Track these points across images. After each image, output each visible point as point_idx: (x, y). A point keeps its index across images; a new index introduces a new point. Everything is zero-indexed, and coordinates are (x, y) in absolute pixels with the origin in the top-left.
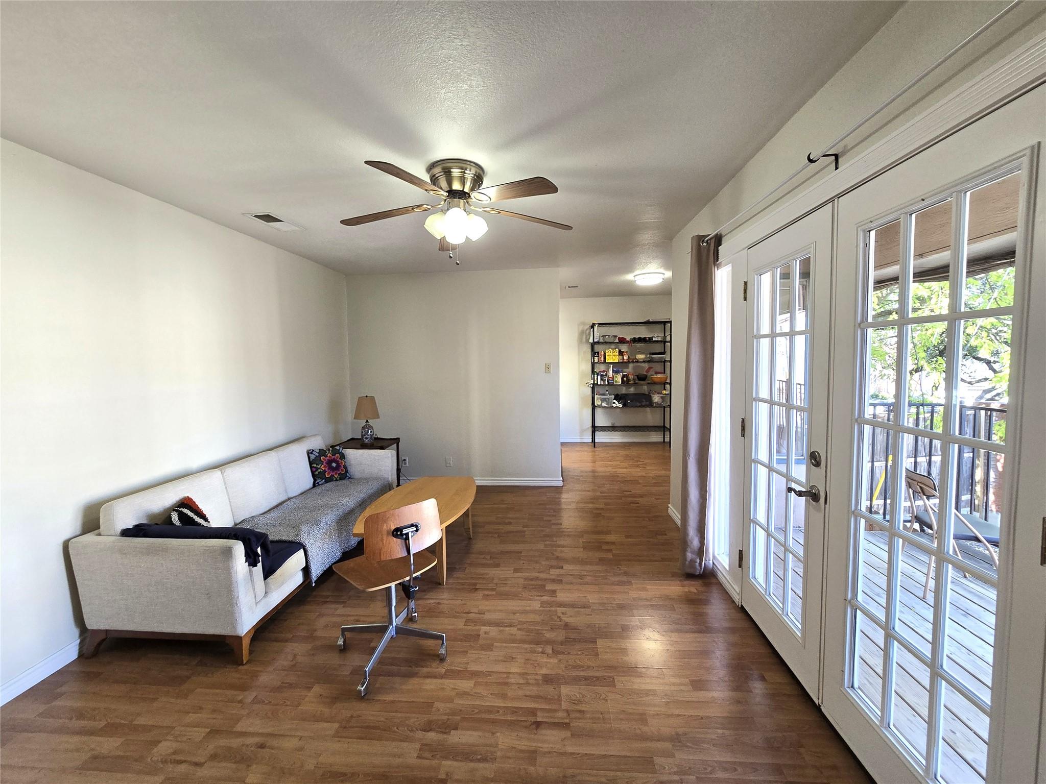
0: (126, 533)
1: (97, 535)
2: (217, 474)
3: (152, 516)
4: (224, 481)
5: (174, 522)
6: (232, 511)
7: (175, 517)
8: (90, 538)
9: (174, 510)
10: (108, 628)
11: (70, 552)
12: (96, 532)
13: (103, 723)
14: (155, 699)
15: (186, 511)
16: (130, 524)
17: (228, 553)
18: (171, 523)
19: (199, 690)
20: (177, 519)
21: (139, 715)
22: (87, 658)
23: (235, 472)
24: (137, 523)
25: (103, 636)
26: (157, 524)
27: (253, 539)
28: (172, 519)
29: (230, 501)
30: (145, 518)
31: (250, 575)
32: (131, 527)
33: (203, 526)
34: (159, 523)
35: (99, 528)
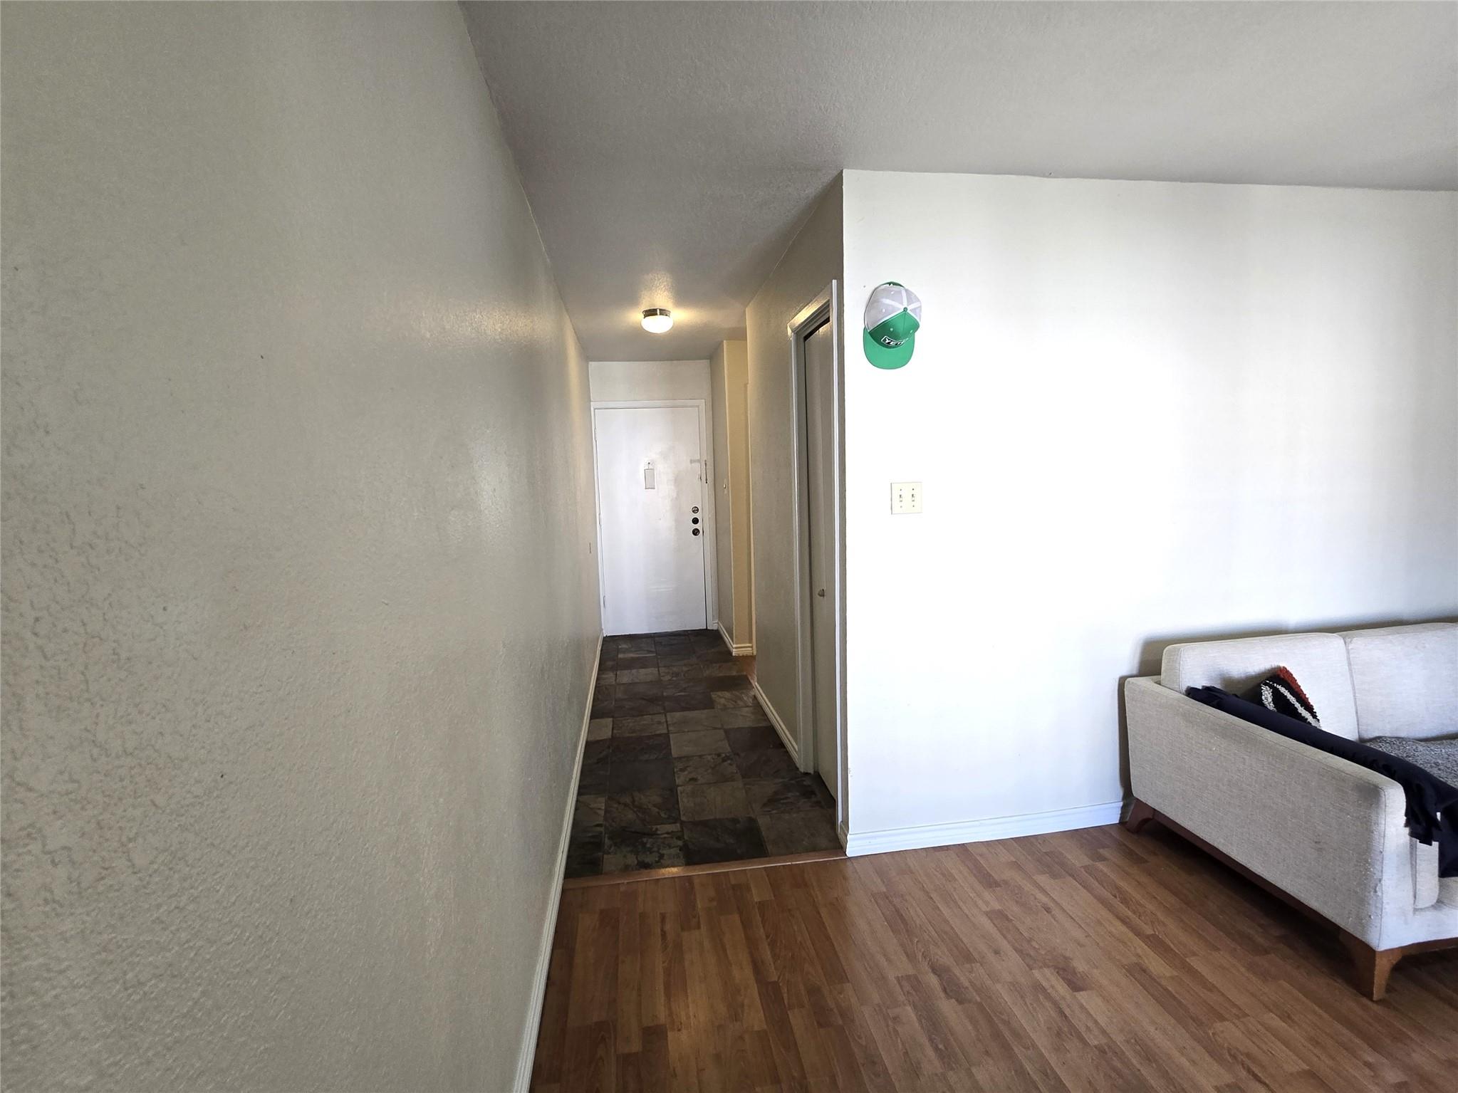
0: (1192, 693)
1: (1156, 683)
2: (1336, 641)
3: (1228, 681)
4: (1349, 659)
5: (1265, 702)
6: (1357, 713)
7: (1267, 695)
8: (1146, 683)
9: (1266, 684)
10: (1157, 808)
11: (1126, 693)
12: (1155, 677)
13: (1149, 931)
14: (1218, 949)
15: (1283, 690)
16: (1199, 684)
17: (1372, 795)
18: (1260, 703)
19: (1282, 982)
20: (1270, 700)
21: (1194, 954)
22: (1129, 830)
23: (1369, 647)
24: (1208, 685)
25: (1148, 815)
26: (1236, 696)
27: (1429, 792)
28: (1263, 697)
29: (1354, 696)
30: (1219, 682)
31: (1411, 853)
32: (1200, 688)
33: (1310, 723)
34: (1239, 694)
35: (1160, 674)
